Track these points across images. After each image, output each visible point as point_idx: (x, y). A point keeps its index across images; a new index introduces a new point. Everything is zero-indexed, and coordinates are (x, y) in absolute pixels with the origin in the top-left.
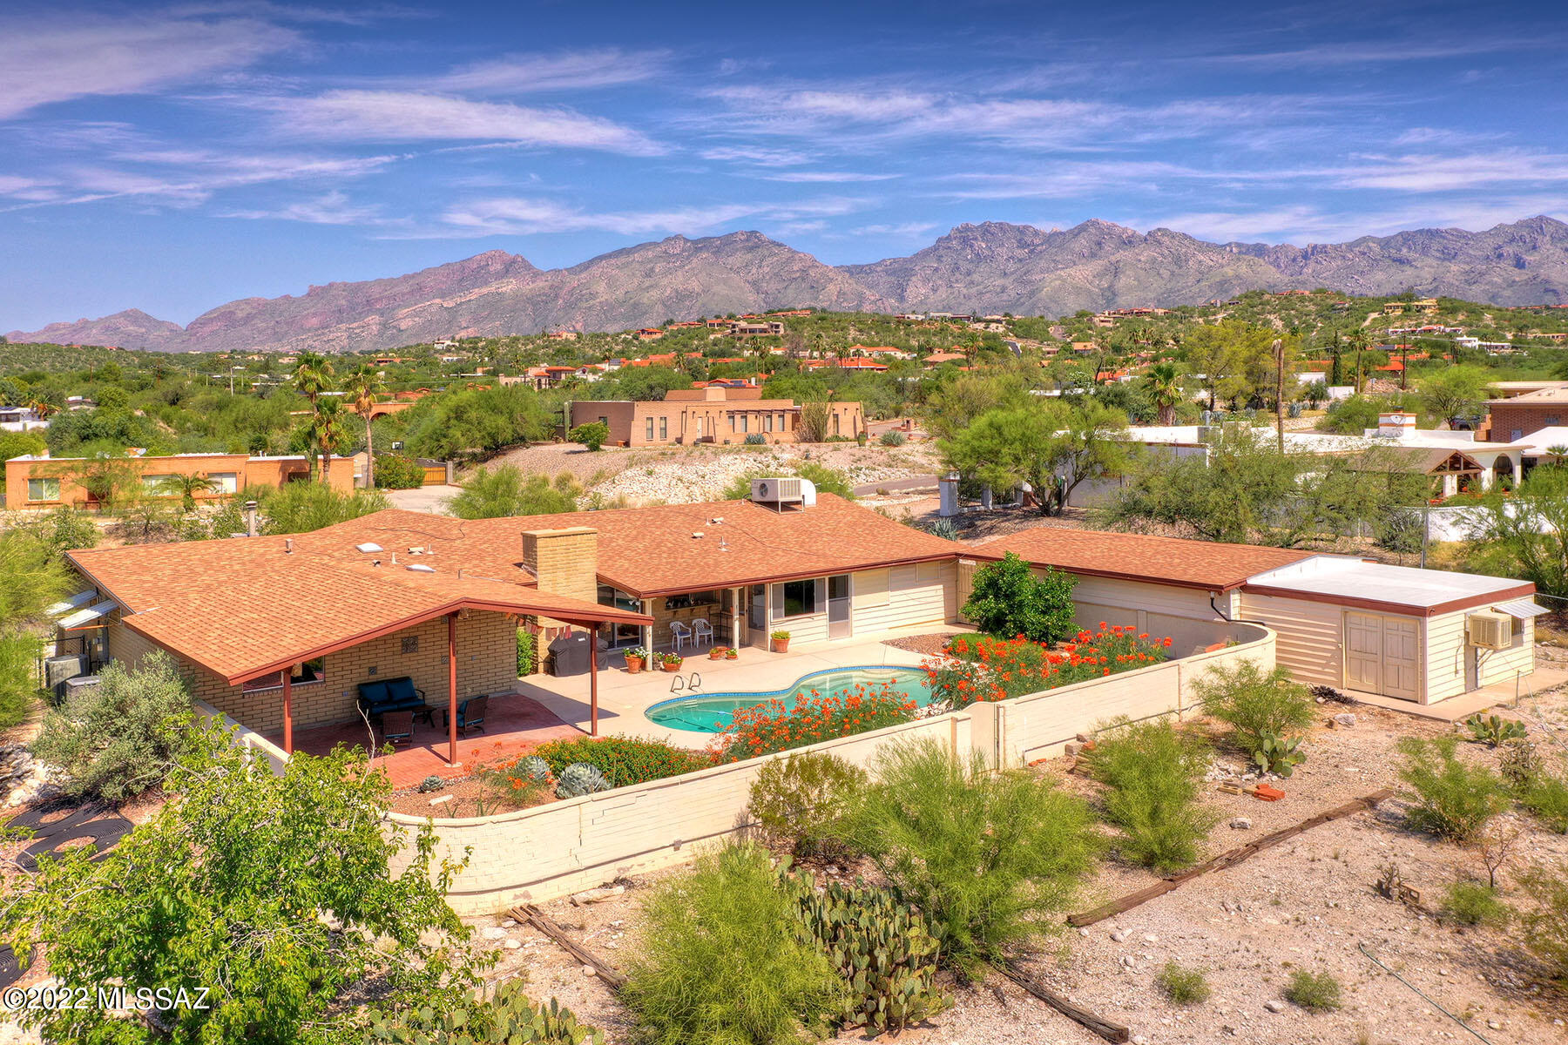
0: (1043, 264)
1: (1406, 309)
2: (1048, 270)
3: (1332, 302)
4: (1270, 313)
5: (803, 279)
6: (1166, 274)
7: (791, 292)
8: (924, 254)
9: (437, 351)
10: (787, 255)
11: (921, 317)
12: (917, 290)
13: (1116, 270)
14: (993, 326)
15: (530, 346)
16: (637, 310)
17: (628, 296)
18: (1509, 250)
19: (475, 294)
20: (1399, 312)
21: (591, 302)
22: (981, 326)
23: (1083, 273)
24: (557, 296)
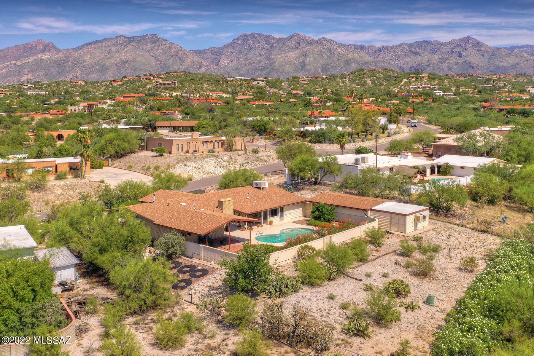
0: (276, 51)
1: (417, 78)
2: (278, 54)
3: (390, 74)
4: (366, 78)
5: (176, 56)
6: (325, 57)
7: (171, 61)
8: (227, 46)
9: (25, 89)
10: (168, 45)
11: (232, 79)
12: (224, 61)
13: (305, 55)
14: (261, 83)
15: (65, 87)
16: (104, 69)
17: (100, 61)
18: (456, 50)
19: (31, 59)
20: (414, 79)
21: (84, 64)
22: (255, 83)
23: (292, 56)
24: (68, 61)
